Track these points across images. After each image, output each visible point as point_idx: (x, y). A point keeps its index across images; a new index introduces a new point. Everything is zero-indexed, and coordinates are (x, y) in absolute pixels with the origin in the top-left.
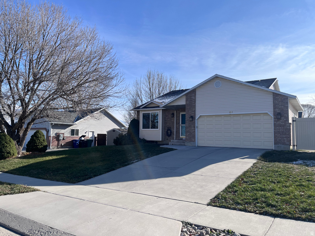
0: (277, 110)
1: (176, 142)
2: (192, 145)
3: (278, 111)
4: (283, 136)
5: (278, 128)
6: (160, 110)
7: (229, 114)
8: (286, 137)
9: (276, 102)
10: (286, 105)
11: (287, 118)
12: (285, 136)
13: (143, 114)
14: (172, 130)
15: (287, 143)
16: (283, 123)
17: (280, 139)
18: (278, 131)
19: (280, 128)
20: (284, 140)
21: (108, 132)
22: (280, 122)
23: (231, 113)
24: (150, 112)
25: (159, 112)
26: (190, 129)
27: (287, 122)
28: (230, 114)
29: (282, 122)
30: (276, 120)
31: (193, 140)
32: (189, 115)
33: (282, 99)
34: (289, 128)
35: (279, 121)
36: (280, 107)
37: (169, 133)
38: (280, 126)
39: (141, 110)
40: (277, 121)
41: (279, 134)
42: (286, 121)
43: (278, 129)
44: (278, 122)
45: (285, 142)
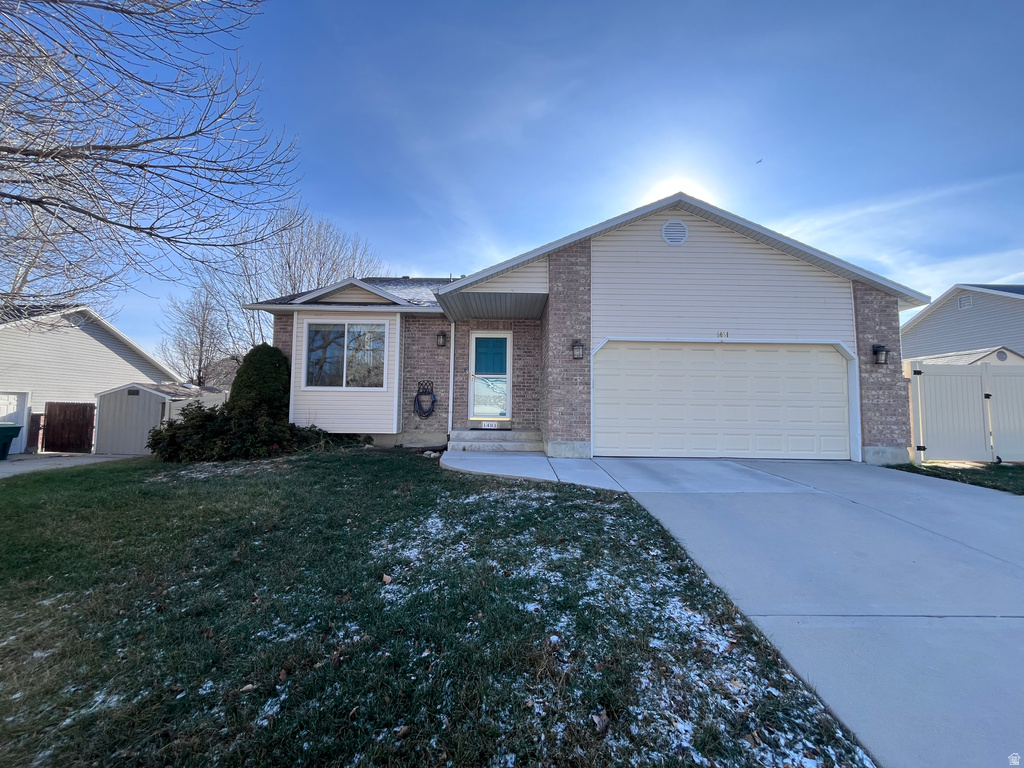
0: (870, 336)
1: (475, 440)
2: (576, 455)
3: (871, 340)
4: (889, 419)
5: (874, 393)
6: (395, 313)
7: (719, 340)
8: (895, 423)
9: (867, 311)
10: (894, 324)
11: (896, 363)
12: (894, 419)
13: (310, 325)
14: (440, 394)
15: (899, 441)
16: (888, 380)
17: (881, 427)
18: (875, 402)
19: (881, 393)
20: (892, 432)
21: (103, 397)
22: (880, 375)
23: (725, 339)
24: (346, 321)
25: (387, 323)
26: (568, 392)
27: (897, 375)
28: (722, 343)
29: (884, 376)
30: (868, 367)
31: (583, 433)
32: (564, 336)
33: (883, 303)
34: (903, 393)
35: (877, 372)
36: (877, 328)
37: (426, 406)
38: (881, 389)
39: (298, 311)
40: (872, 371)
41: (878, 414)
42: (896, 372)
43: (873, 396)
44: (874, 375)
45: (896, 436)
